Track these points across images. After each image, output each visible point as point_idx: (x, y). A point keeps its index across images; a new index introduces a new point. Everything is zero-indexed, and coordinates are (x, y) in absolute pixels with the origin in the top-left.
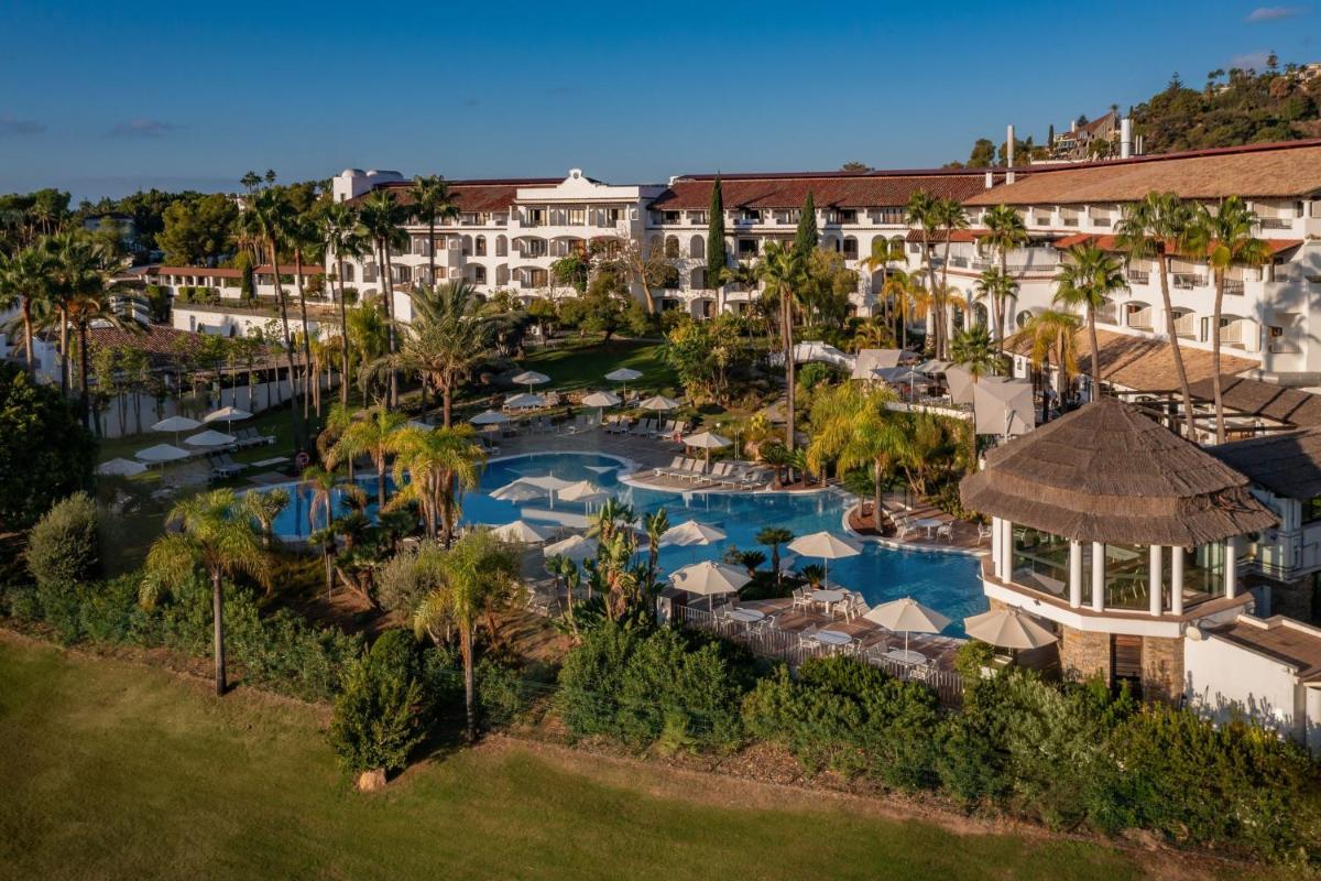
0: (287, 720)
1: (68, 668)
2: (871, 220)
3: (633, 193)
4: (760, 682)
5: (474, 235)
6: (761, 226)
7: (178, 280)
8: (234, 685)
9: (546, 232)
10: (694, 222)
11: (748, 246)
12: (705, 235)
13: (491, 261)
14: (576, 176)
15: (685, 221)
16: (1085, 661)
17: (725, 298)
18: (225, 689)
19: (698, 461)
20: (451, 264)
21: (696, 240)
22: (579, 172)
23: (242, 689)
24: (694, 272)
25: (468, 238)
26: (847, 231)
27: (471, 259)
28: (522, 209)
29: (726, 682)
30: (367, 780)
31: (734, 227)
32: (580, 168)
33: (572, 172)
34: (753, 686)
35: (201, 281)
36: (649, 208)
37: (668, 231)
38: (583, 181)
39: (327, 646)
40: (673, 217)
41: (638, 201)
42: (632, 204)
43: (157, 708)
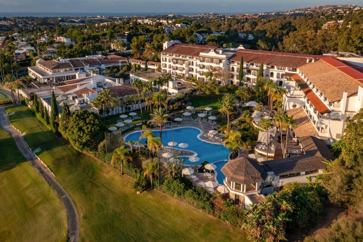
0: (130, 181)
1: (103, 166)
2: (277, 68)
3: (225, 56)
4: (189, 190)
5: (191, 61)
6: (252, 67)
7: (133, 61)
8: (124, 173)
9: (206, 64)
10: (238, 64)
11: (249, 72)
13: (194, 67)
14: (212, 51)
15: (236, 64)
16: (232, 197)
18: (123, 174)
20: (186, 67)
21: (238, 68)
23: (125, 174)
24: (237, 76)
26: (271, 70)
27: (190, 66)
28: (201, 58)
29: (184, 189)
30: (138, 193)
31: (246, 66)
34: (188, 190)
35: (137, 62)
36: (228, 60)
37: (232, 66)
38: (214, 52)
39: (136, 171)
40: (233, 62)
41: (226, 58)
42: (224, 59)
43: (114, 175)
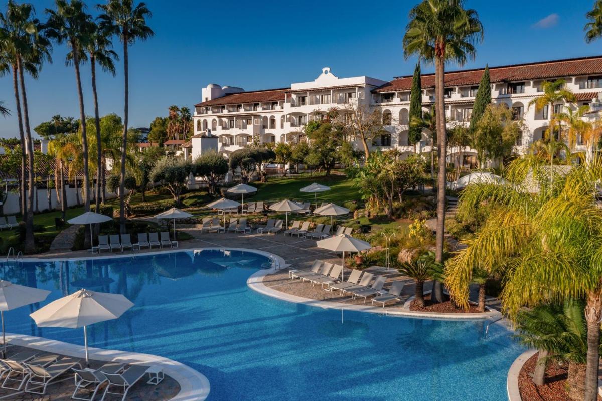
2: (536, 89)
3: (360, 80)
5: (269, 116)
6: (449, 99)
9: (307, 109)
10: (402, 100)
12: (408, 108)
13: (278, 132)
14: (326, 72)
15: (396, 100)
17: (421, 150)
19: (336, 265)
20: (255, 134)
21: (403, 111)
22: (328, 69)
24: (401, 134)
25: (266, 118)
26: (515, 98)
28: (294, 96)
31: (430, 101)
32: (329, 67)
33: (324, 70)
36: (372, 91)
37: (385, 106)
38: (330, 75)
40: (388, 97)
41: (364, 86)
42: (360, 88)
